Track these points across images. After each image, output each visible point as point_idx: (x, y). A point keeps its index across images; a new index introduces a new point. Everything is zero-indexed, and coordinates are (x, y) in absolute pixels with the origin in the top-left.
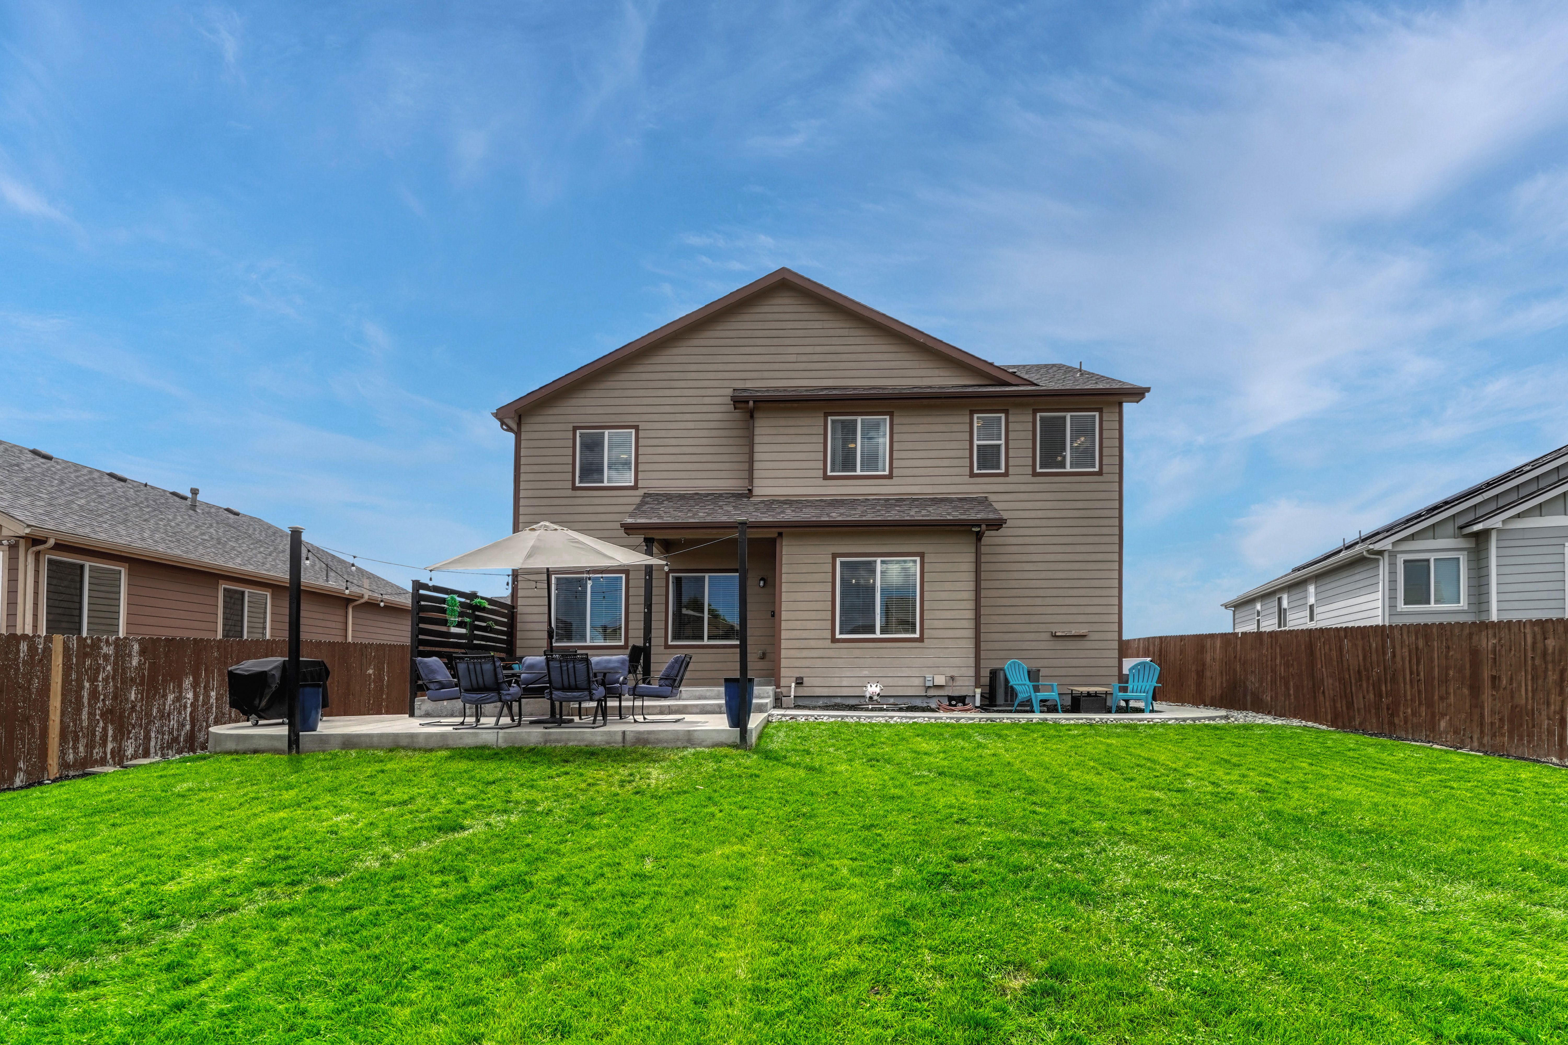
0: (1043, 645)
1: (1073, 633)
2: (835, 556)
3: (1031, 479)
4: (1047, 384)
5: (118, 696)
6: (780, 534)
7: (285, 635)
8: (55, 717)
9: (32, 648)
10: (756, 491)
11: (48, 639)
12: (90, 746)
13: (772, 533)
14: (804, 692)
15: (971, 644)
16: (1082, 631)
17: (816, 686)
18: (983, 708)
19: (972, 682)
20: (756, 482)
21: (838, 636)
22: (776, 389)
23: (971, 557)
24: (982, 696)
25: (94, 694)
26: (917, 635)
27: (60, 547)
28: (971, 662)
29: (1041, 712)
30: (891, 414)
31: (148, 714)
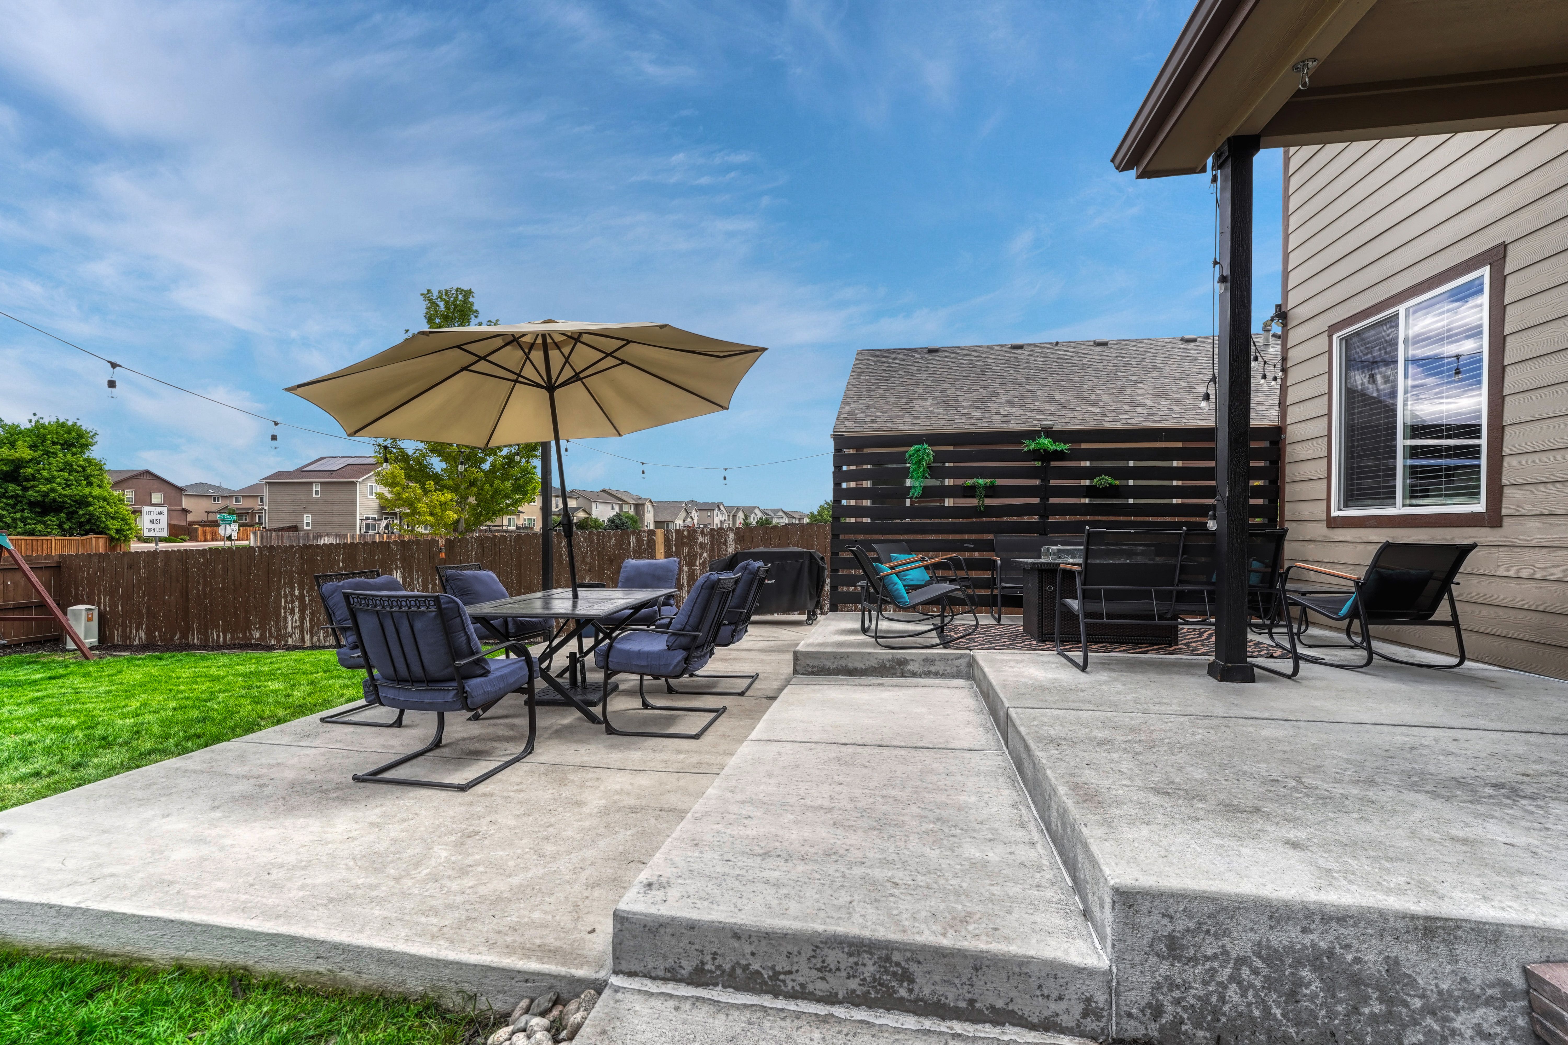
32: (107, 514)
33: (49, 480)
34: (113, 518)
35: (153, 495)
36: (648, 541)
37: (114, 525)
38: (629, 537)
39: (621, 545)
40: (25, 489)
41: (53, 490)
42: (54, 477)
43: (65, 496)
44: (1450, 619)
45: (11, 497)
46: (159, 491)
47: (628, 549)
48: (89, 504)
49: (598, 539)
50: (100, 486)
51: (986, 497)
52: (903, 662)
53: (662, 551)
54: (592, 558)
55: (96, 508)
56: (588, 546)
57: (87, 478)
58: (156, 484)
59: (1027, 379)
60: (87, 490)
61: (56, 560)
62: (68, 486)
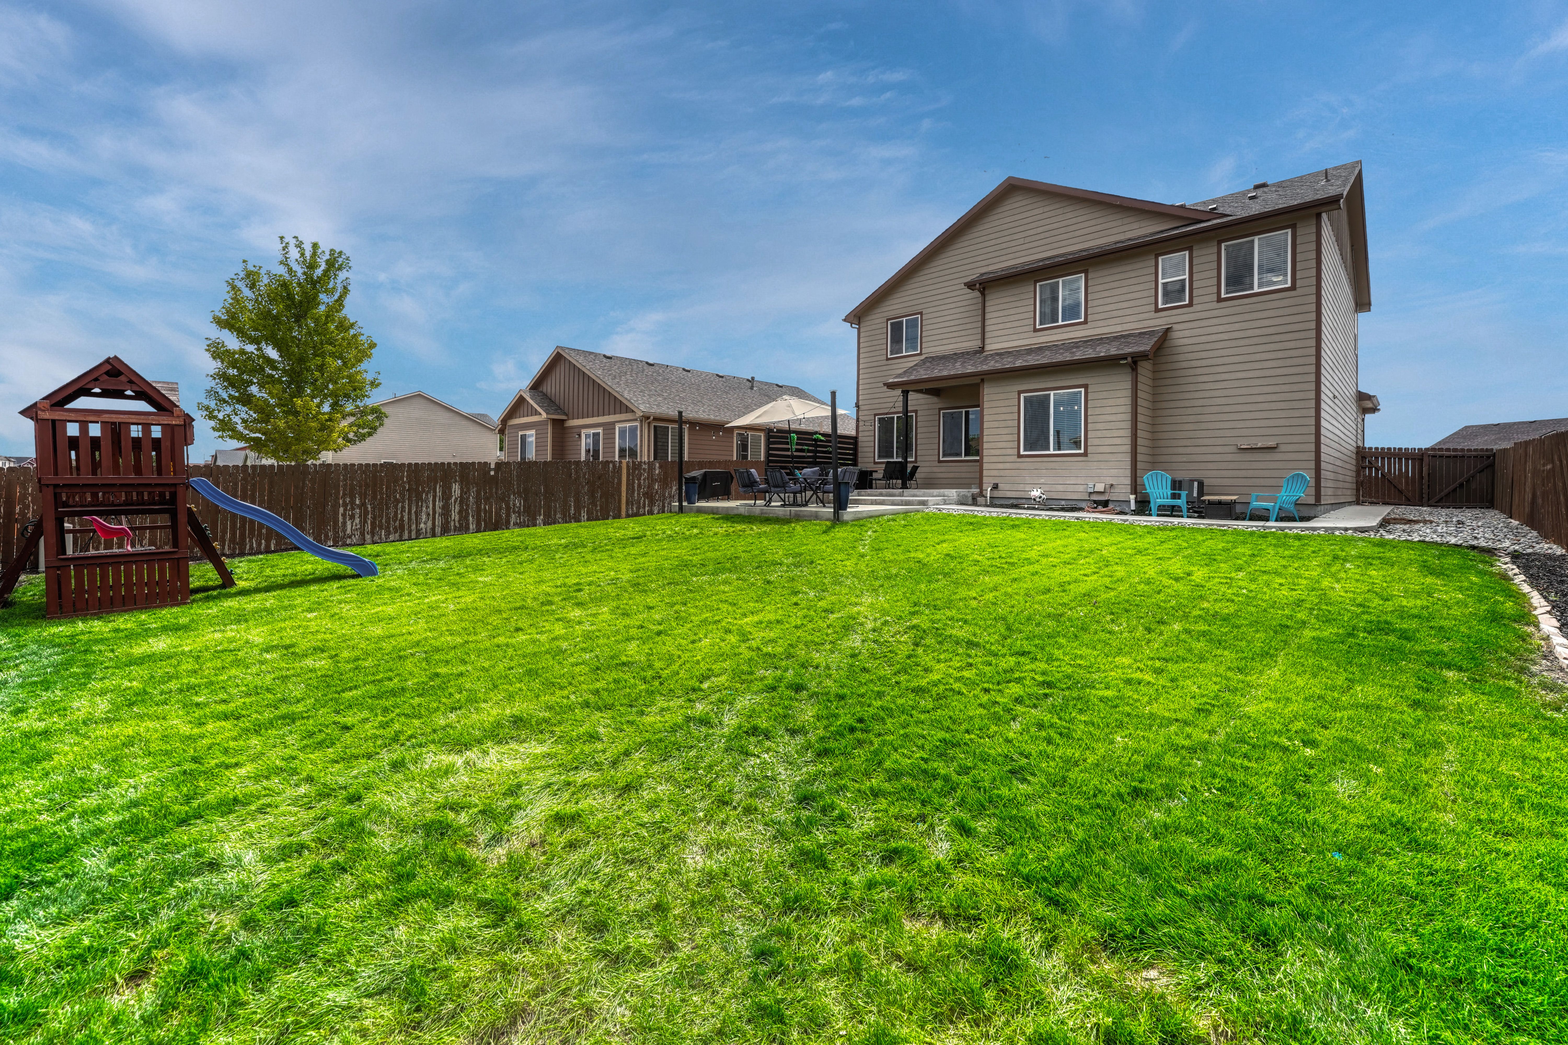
0: (1230, 457)
1: (1259, 445)
2: (1019, 393)
3: (1215, 305)
4: (1240, 212)
5: (650, 486)
6: (983, 380)
7: (677, 459)
8: (624, 494)
9: (614, 466)
10: (987, 348)
11: (620, 462)
12: (638, 508)
13: (977, 380)
14: (996, 494)
15: (1128, 458)
16: (1271, 443)
17: (1007, 490)
18: (1136, 512)
19: (1128, 489)
20: (987, 341)
21: (1022, 453)
22: (1008, 268)
23: (1128, 385)
24: (1136, 502)
25: (639, 485)
26: (1082, 451)
27: (655, 419)
28: (1128, 473)
29: (1158, 515)
30: (1086, 272)
31: (664, 495)
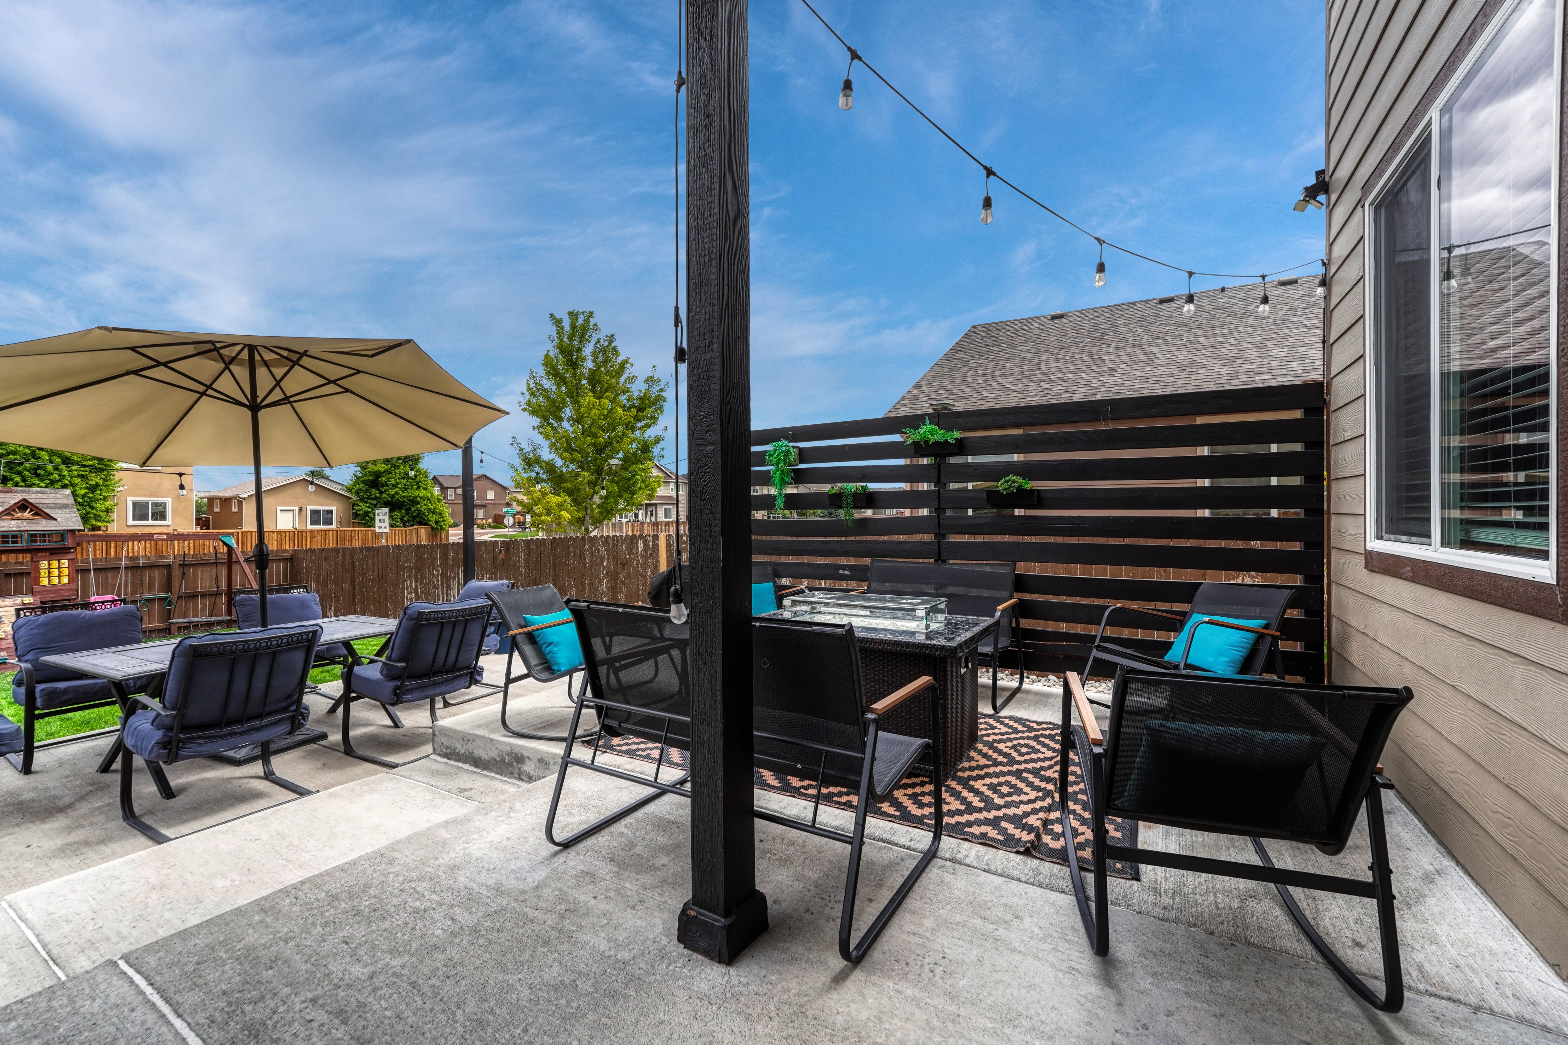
32: (429, 510)
33: (395, 486)
34: (433, 513)
35: (488, 493)
36: (653, 546)
37: (433, 518)
38: (637, 541)
39: (631, 549)
40: (381, 493)
41: (397, 493)
42: (397, 483)
43: (404, 497)
44: (1368, 877)
45: (374, 499)
46: (491, 490)
47: (637, 553)
48: (418, 503)
49: (613, 544)
50: (426, 489)
51: (856, 507)
52: (520, 759)
53: (665, 556)
54: (608, 562)
55: (422, 507)
56: (605, 550)
57: (417, 483)
58: (489, 484)
59: (1154, 339)
60: (416, 494)
61: (291, 553)
62: (406, 489)
